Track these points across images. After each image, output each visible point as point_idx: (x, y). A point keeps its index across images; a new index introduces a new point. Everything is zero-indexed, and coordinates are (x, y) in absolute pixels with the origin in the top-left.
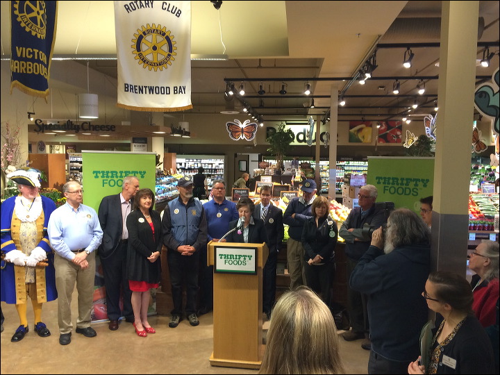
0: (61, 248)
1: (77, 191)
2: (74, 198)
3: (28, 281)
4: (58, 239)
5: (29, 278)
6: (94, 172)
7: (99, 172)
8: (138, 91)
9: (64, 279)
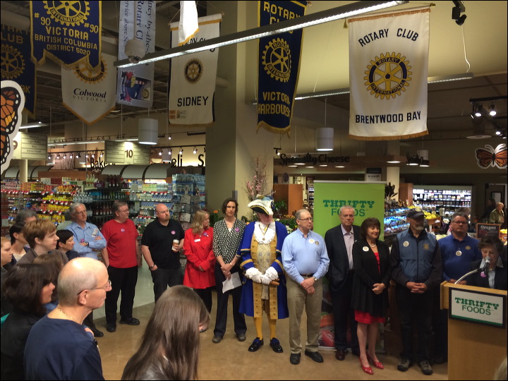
0: (292, 272)
1: (307, 219)
2: (305, 225)
3: (263, 297)
4: (289, 262)
5: (264, 296)
6: (324, 201)
7: (329, 201)
8: (369, 121)
9: (294, 301)
